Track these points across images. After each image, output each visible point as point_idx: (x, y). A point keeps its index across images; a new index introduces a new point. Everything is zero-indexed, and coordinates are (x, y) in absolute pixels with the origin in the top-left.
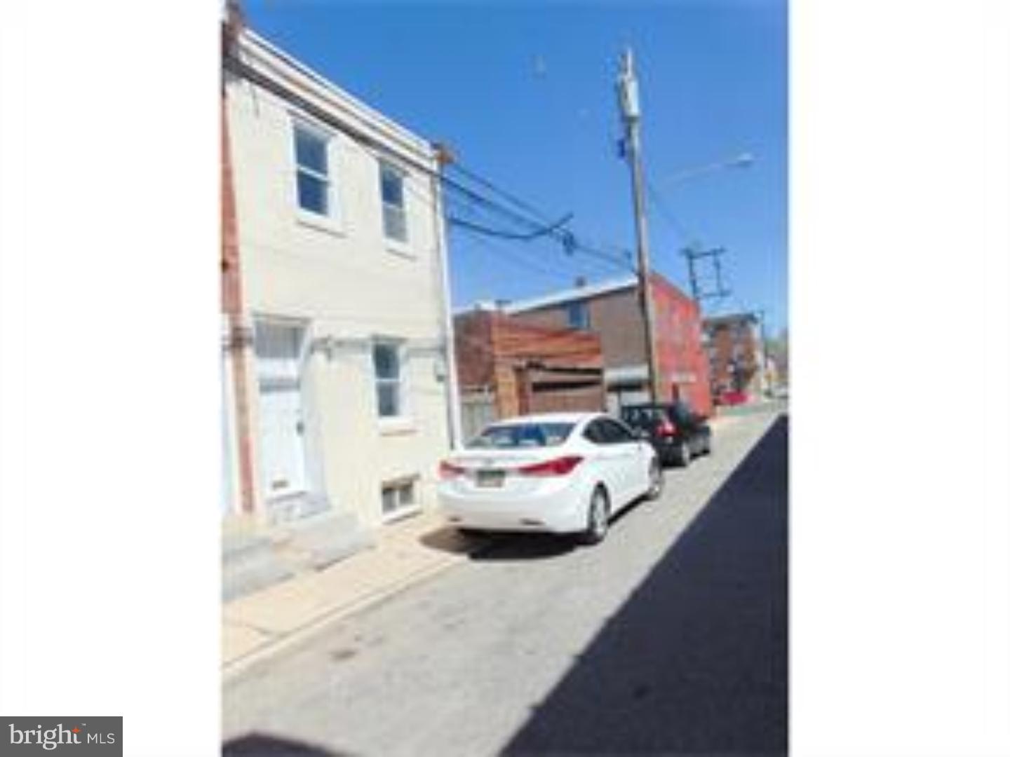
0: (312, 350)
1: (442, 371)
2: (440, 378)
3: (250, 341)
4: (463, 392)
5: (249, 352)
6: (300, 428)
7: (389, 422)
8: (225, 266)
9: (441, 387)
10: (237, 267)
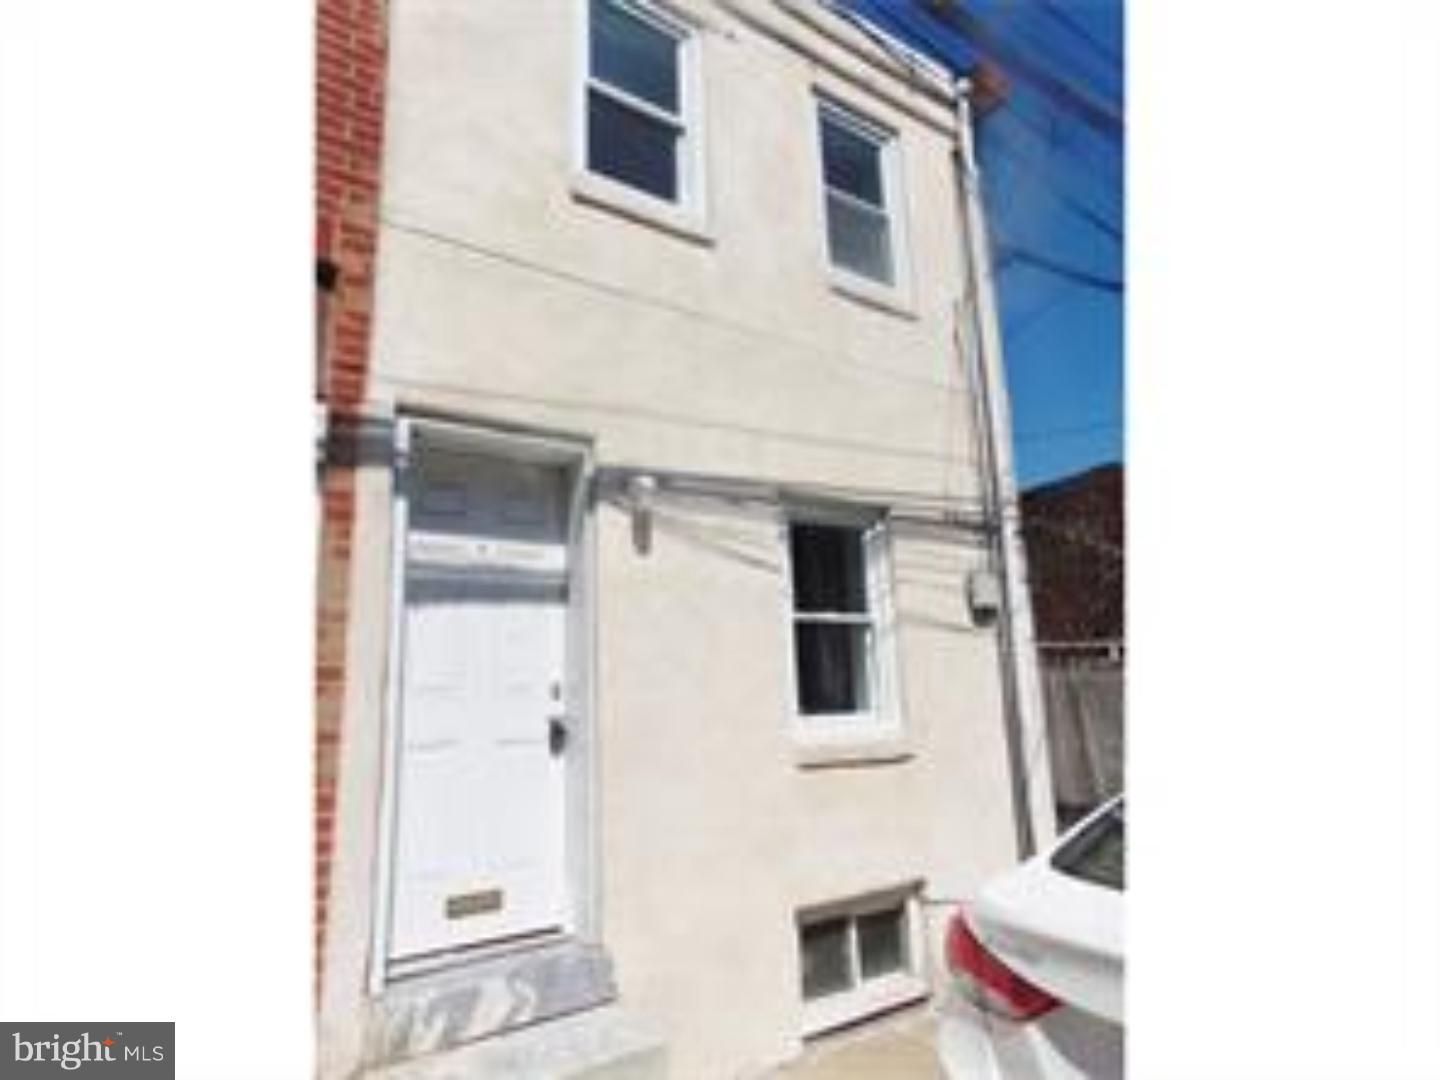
0: (592, 501)
1: (988, 596)
2: (983, 615)
3: (384, 454)
4: (1048, 658)
5: (371, 483)
6: (558, 735)
7: (831, 730)
8: (326, 275)
9: (985, 642)
10: (364, 281)
